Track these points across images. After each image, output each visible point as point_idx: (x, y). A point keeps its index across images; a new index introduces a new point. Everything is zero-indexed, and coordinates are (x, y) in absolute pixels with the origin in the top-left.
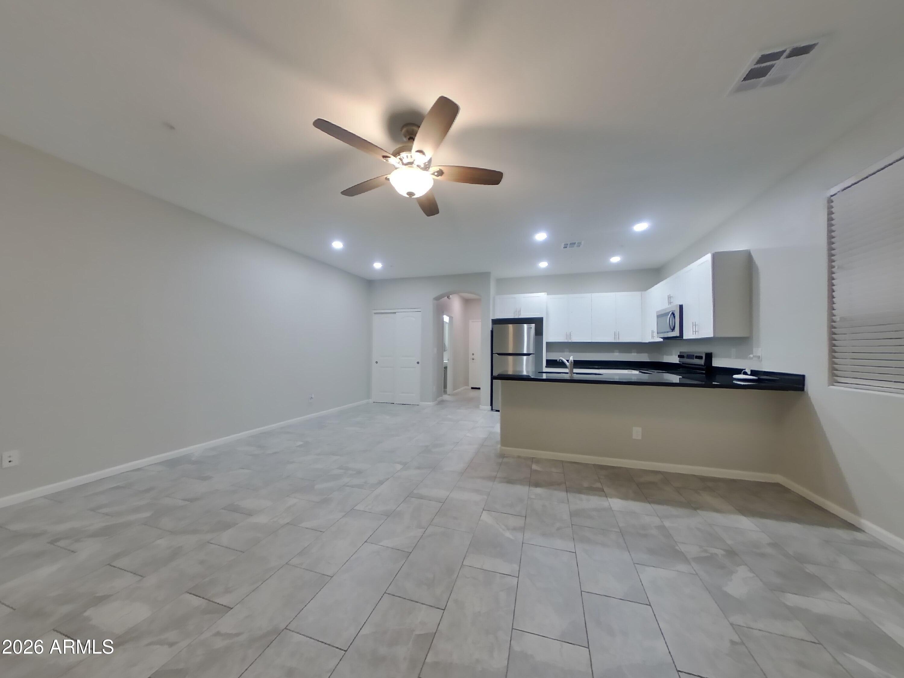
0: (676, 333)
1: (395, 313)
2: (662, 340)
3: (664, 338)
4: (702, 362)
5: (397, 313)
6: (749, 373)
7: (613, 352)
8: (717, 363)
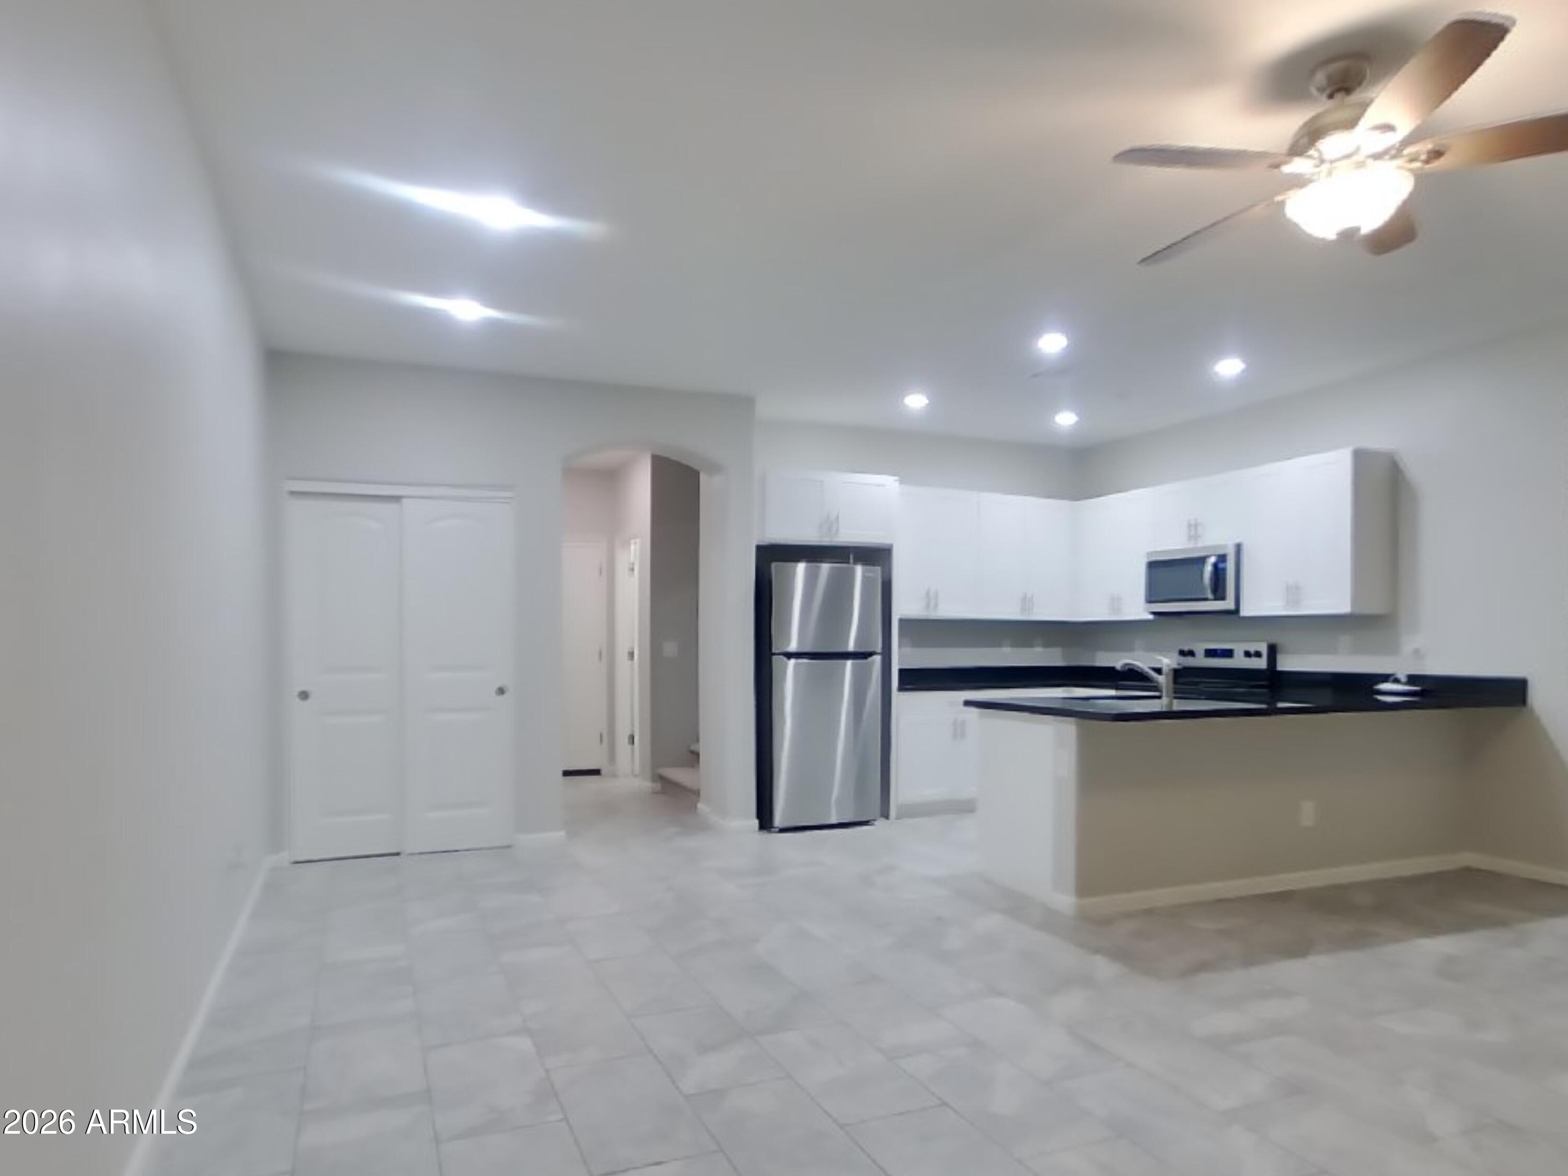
0: (1229, 604)
1: (397, 499)
2: (1151, 617)
3: (1154, 613)
4: (1261, 663)
5: (404, 501)
6: (1404, 679)
7: (1000, 645)
8: (1288, 663)
